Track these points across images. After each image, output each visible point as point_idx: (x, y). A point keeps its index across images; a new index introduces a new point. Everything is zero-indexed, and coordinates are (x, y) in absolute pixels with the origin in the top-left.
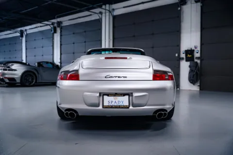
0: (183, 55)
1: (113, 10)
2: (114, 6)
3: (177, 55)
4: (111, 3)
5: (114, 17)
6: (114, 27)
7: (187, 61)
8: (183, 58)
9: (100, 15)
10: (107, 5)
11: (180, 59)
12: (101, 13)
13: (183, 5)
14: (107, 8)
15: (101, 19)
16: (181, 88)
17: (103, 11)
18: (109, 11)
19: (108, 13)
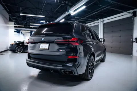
0: (134, 40)
1: (104, 21)
2: (104, 19)
3: (131, 40)
4: (102, 18)
5: (104, 24)
6: (104, 28)
7: (136, 43)
8: (134, 42)
10: (101, 19)
11: (133, 42)
12: (99, 22)
13: (134, 17)
14: (101, 20)
15: (99, 25)
16: (133, 55)
17: (100, 22)
18: (102, 22)
19: (101, 22)
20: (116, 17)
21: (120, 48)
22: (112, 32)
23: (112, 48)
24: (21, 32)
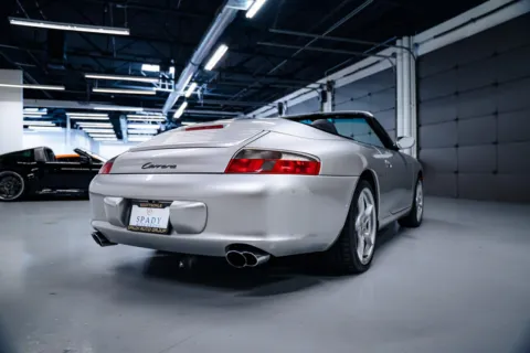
1: (417, 45)
2: (418, 38)
4: (412, 32)
5: (419, 61)
9: (393, 60)
10: (405, 39)
12: (394, 55)
14: (405, 44)
15: (396, 67)
17: (398, 51)
18: (408, 49)
19: (406, 55)
20: (473, 20)
21: (495, 172)
22: (457, 93)
23: (457, 172)
24: (73, 122)
